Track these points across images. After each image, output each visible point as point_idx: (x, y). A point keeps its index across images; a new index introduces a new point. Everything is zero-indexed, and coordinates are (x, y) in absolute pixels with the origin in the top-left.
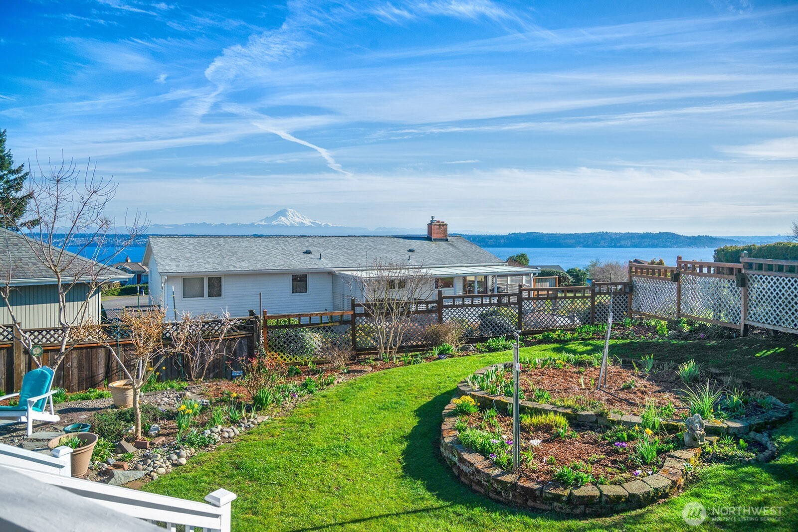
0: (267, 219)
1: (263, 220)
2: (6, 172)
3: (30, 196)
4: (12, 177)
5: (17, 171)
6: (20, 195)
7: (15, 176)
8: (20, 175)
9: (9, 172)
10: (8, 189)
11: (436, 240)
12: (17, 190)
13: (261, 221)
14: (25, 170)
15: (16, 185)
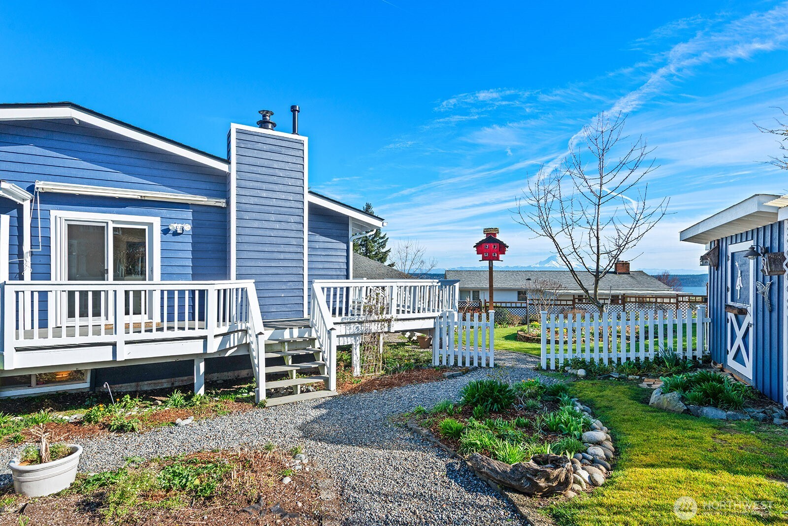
0: (541, 263)
1: (537, 263)
2: (378, 238)
3: (389, 251)
4: (381, 241)
5: (383, 238)
6: (384, 250)
7: (382, 240)
8: (384, 240)
9: (380, 238)
10: (379, 247)
11: (619, 273)
12: (383, 248)
13: (536, 264)
14: (387, 236)
15: (383, 245)
